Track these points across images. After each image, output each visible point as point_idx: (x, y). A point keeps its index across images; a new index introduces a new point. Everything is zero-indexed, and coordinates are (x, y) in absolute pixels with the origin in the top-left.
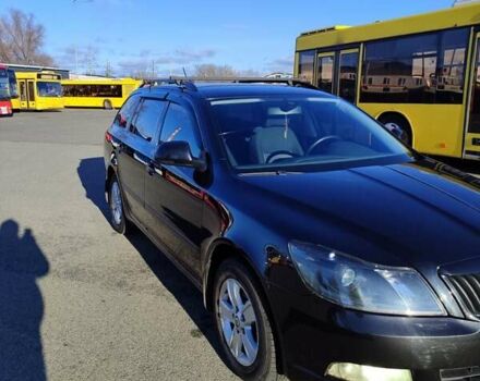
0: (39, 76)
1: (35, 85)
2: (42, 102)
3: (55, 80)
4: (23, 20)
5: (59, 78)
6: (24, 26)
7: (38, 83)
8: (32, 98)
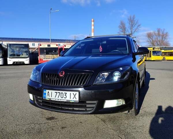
0: (153, 49)
1: (152, 52)
2: (153, 58)
3: (160, 50)
4: (161, 31)
5: (161, 49)
6: (161, 33)
7: (153, 51)
8: (150, 57)
